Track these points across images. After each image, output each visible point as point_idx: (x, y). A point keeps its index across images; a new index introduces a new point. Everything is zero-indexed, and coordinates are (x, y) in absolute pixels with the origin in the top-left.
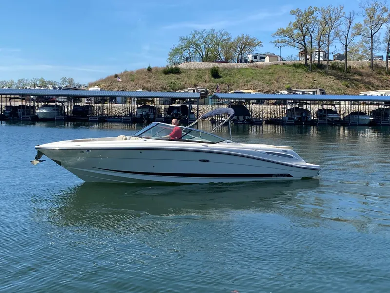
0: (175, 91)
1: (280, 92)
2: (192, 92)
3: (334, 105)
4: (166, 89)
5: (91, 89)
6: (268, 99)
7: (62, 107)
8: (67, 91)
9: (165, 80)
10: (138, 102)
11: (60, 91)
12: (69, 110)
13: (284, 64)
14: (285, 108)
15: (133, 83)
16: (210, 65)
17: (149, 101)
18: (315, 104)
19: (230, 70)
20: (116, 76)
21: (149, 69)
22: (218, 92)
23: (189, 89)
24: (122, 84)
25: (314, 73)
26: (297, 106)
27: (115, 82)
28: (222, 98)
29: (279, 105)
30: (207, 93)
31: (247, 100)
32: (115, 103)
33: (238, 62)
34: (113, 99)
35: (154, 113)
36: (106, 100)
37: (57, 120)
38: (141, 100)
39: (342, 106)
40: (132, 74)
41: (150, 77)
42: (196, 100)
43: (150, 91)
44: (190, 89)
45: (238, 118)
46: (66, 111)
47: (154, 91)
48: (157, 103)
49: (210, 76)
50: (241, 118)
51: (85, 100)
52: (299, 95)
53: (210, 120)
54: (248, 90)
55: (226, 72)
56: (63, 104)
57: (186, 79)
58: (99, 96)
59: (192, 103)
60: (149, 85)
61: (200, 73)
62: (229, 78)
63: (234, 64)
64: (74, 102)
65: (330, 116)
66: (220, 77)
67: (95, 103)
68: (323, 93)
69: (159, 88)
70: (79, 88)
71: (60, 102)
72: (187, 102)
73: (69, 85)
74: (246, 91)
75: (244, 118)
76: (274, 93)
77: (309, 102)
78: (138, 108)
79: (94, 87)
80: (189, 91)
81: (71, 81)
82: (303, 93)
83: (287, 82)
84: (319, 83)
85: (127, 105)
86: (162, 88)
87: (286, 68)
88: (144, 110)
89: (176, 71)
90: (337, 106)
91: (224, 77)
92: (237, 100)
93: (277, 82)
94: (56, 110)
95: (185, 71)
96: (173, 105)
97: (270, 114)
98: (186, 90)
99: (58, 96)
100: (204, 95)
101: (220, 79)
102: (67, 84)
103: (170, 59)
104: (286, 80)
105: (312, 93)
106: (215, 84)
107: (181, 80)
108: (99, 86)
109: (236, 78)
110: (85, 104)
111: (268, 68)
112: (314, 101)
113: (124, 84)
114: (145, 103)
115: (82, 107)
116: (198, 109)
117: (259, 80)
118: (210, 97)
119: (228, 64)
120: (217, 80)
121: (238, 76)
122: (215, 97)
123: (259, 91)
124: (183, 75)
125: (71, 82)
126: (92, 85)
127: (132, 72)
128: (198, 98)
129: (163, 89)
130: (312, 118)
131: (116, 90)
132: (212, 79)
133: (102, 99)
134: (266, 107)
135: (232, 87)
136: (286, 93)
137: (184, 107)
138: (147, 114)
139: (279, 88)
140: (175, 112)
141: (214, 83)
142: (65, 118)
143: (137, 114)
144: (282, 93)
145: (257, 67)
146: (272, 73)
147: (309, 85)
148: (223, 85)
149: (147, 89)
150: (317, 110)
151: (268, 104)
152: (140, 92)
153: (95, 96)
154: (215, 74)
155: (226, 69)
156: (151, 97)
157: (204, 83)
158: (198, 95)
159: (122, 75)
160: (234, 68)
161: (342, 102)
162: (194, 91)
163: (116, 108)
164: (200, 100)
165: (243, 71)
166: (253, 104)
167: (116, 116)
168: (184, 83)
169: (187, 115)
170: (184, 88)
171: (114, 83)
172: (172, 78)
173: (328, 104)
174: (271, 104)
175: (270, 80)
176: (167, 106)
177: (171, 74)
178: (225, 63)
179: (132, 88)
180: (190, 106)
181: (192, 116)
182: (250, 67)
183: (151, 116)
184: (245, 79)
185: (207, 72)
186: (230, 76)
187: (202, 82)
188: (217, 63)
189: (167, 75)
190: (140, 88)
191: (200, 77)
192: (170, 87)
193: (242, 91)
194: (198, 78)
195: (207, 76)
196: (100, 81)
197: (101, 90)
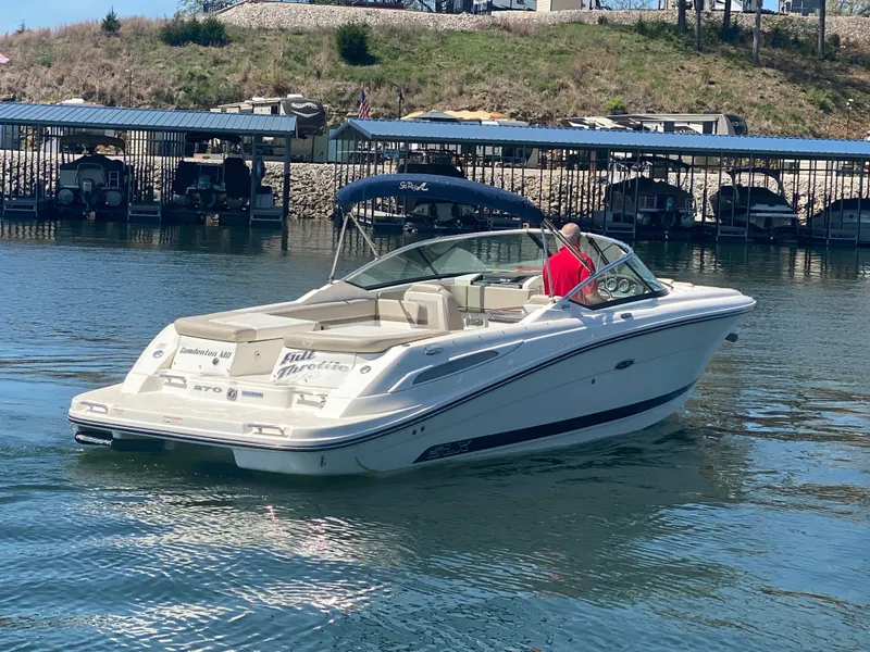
0: (206, 105)
1: (588, 120)
2: (267, 110)
3: (776, 174)
4: (170, 100)
6: (545, 147)
9: (167, 67)
10: (67, 144)
13: (602, 21)
14: (602, 180)
15: (50, 75)
16: (340, 16)
17: (107, 142)
18: (706, 167)
19: (408, 35)
21: (111, 25)
22: (364, 115)
23: (256, 99)
24: (8, 75)
25: (710, 58)
26: (646, 174)
29: (581, 168)
30: (321, 116)
31: (469, 146)
33: (439, 10)
35: (124, 187)
38: (77, 137)
39: (804, 176)
40: (43, 39)
41: (113, 53)
42: (282, 141)
43: (112, 104)
44: (261, 100)
45: (433, 211)
47: (128, 105)
48: (137, 152)
49: (336, 56)
50: (445, 212)
52: (655, 135)
54: (472, 109)
55: (395, 41)
57: (246, 64)
59: (269, 152)
60: (108, 83)
61: (299, 44)
62: (407, 65)
63: (423, 16)
65: (763, 210)
66: (372, 60)
68: (739, 128)
69: (144, 92)
72: (247, 148)
74: (467, 115)
75: (455, 211)
76: (566, 124)
77: (687, 159)
78: (64, 167)
80: (257, 110)
82: (669, 127)
83: (614, 87)
84: (727, 95)
85: (25, 155)
86: (158, 94)
87: (611, 37)
88: (89, 173)
89: (212, 35)
90: (787, 177)
91: (386, 59)
92: (430, 146)
93: (579, 83)
95: (242, 35)
96: (198, 158)
97: (550, 199)
98: (245, 106)
100: (311, 125)
101: (376, 67)
104: (610, 79)
105: (699, 129)
106: (352, 87)
107: (226, 66)
109: (430, 69)
111: (547, 32)
112: (707, 158)
113: (17, 76)
114: (91, 150)
116: (287, 176)
117: (512, 77)
118: (332, 132)
119: (403, 13)
120: (360, 70)
121: (439, 58)
122: (350, 133)
123: (513, 116)
124: (236, 48)
127: (47, 33)
128: (288, 136)
129: (162, 99)
130: (699, 218)
132: (343, 65)
134: (537, 172)
135: (416, 99)
136: (609, 124)
137: (234, 165)
138: (97, 188)
139: (583, 108)
140: (202, 183)
141: (350, 80)
143: (59, 188)
144: (593, 127)
145: (507, 28)
146: (562, 52)
147: (692, 99)
148: (383, 91)
149: (102, 95)
150: (713, 189)
151: (543, 164)
152: (75, 108)
154: (354, 47)
155: (393, 31)
156: (117, 128)
157: (312, 80)
158: (288, 124)
159: (7, 44)
160: (424, 30)
161: (804, 164)
162: (275, 111)
164: (297, 144)
165: (454, 41)
166: (488, 161)
168: (238, 77)
169: (247, 195)
170: (240, 98)
172: (196, 58)
173: (755, 171)
174: (555, 164)
175: (554, 77)
176: (173, 162)
177: (193, 45)
178: (390, 12)
179: (44, 91)
180: (258, 162)
181: (265, 201)
182: (482, 27)
183: (114, 198)
184: (464, 72)
185: (325, 39)
186: (409, 59)
187: (307, 75)
188: (361, 10)
189: (177, 49)
190: (76, 92)
191: (297, 59)
192: (188, 90)
193: (451, 114)
194: (292, 63)
195: (322, 56)
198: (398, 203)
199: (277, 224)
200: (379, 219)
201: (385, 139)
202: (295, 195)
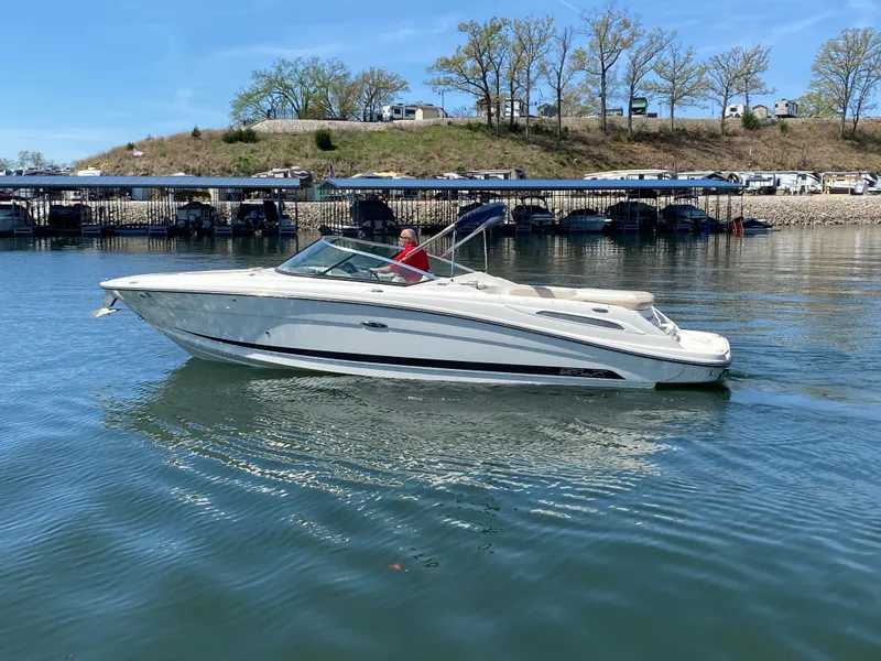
0: (249, 174)
1: (446, 175)
2: (282, 176)
3: (543, 198)
4: (230, 172)
5: (81, 173)
6: (425, 189)
7: (26, 210)
8: (31, 178)
9: (227, 155)
10: (179, 196)
11: (19, 177)
12: (42, 214)
13: (449, 123)
14: (455, 205)
15: (165, 161)
16: (314, 125)
17: (198, 194)
18: (509, 197)
19: (352, 134)
20: (131, 147)
21: (196, 134)
22: (332, 176)
23: (275, 170)
24: (144, 162)
25: (505, 141)
26: (478, 201)
27: (130, 159)
28: (342, 188)
29: (445, 199)
30: (310, 178)
31: (386, 190)
32: (132, 199)
33: (365, 121)
34: (126, 191)
35: (212, 218)
36: (112, 194)
37: (19, 235)
38: (182, 193)
39: (557, 199)
40: (161, 142)
41: (198, 148)
42: (293, 191)
43: (199, 175)
44: (278, 170)
45: (373, 224)
46: (36, 216)
47: (208, 175)
48: (214, 199)
49: (315, 146)
50: (379, 224)
51: (71, 195)
52: (480, 180)
53: (320, 230)
54: (387, 171)
55: (345, 138)
56: (28, 204)
57: (268, 152)
58: (100, 187)
59: (282, 197)
60: (196, 165)
61: (295, 141)
62: (351, 150)
63: (358, 124)
64: (50, 200)
65: (538, 217)
66: (333, 148)
67: (91, 199)
68: (522, 177)
69: (216, 169)
70: (54, 172)
71: (23, 199)
72: (276, 196)
73: (33, 166)
74: (384, 174)
75: (384, 224)
76: (434, 177)
77: (498, 193)
78: (180, 209)
79: (87, 168)
80: (276, 176)
81: (37, 159)
82: (487, 177)
83: (457, 157)
84: (514, 159)
85: (156, 203)
86: (223, 169)
87: (455, 132)
88: (194, 212)
89: (250, 137)
90: (549, 200)
91: (341, 147)
92: (367, 191)
93: (440, 156)
94: (16, 215)
95: (266, 137)
96: (246, 202)
97: (431, 215)
98: (270, 173)
99: (16, 187)
100: (306, 182)
101: (336, 152)
102: (30, 164)
103: (234, 113)
104: (455, 154)
105: (502, 177)
106: (324, 162)
107: (258, 154)
108: (97, 166)
109: (363, 152)
110: (73, 203)
111: (422, 130)
112: (508, 191)
113: (148, 162)
114: (190, 200)
115: (67, 207)
116: (296, 209)
117: (406, 154)
118: (316, 186)
119: (347, 123)
120: (328, 153)
121: (368, 146)
122: (328, 186)
123: (407, 174)
124: (263, 144)
125: (39, 159)
126: (83, 165)
127: (163, 139)
128: (296, 188)
129: (226, 171)
130: (506, 222)
131: (132, 173)
132: (319, 151)
133: (107, 192)
134: (423, 203)
135: (357, 168)
136: (456, 176)
137: (269, 205)
138: (197, 219)
139: (443, 169)
140: (253, 214)
141: (323, 159)
142: (34, 230)
143: (177, 220)
144: (448, 178)
145: (402, 129)
146: (430, 140)
147: (497, 162)
148: (340, 164)
149: (194, 170)
150: (513, 207)
151: (424, 198)
152: (179, 177)
153: (90, 187)
154: (324, 141)
155: (344, 132)
156: (203, 187)
157: (303, 159)
158: (296, 183)
159: (141, 146)
160: (359, 131)
161: (557, 192)
162: (286, 176)
163: (135, 209)
164: (301, 193)
165: (376, 136)
166: (397, 197)
167: (136, 224)
168: (265, 159)
169: (277, 220)
170: (266, 169)
171: (127, 161)
172: (242, 149)
173: (532, 197)
174: (431, 197)
175: (426, 153)
176: (236, 204)
177: (239, 143)
178: (341, 122)
179: (163, 170)
180: (281, 202)
181: (285, 222)
182: (389, 129)
183: (206, 224)
184: (381, 153)
185: (309, 138)
186: (353, 147)
187: (301, 156)
188: (326, 122)
189: (232, 145)
190: (180, 170)
191: (295, 149)
192: (239, 166)
193: (376, 174)
194: (292, 150)
195: (308, 147)
196: (99, 157)
197: (101, 175)
198: (355, 220)
199: (292, 234)
200: (346, 230)
201: (344, 188)
202: (300, 219)
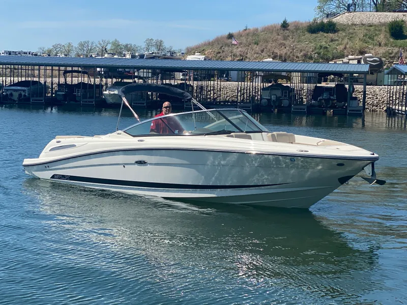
0: (327, 60)
2: (355, 62)
4: (311, 58)
5: (190, 58)
8: (151, 60)
9: (310, 44)
10: (265, 79)
11: (142, 60)
15: (257, 48)
16: (390, 17)
17: (283, 77)
20: (230, 36)
21: (285, 25)
22: (402, 63)
23: (350, 57)
24: (240, 49)
27: (229, 46)
30: (381, 64)
32: (227, 80)
34: (224, 74)
36: (213, 76)
38: (270, 76)
40: (255, 33)
41: (285, 38)
42: (363, 76)
43: (285, 61)
44: (353, 57)
47: (292, 61)
48: (296, 82)
49: (388, 35)
51: (180, 75)
53: (386, 111)
56: (144, 82)
57: (346, 40)
59: (356, 81)
60: (284, 51)
61: (371, 31)
64: (162, 79)
66: (406, 37)
67: (195, 79)
69: (299, 55)
70: (172, 56)
71: (140, 78)
72: (346, 80)
73: (156, 52)
78: (264, 89)
79: (194, 54)
80: (351, 62)
81: (159, 45)
85: (247, 84)
86: (305, 55)
88: (274, 92)
89: (330, 28)
95: (344, 28)
96: (323, 84)
98: (345, 60)
99: (138, 68)
100: (376, 68)
102: (153, 50)
103: (320, 8)
106: (396, 50)
107: (337, 42)
108: (202, 52)
110: (180, 82)
113: (244, 49)
114: (276, 81)
115: (174, 86)
116: (365, 92)
118: (386, 71)
120: (400, 42)
122: (395, 72)
124: (341, 34)
125: (160, 46)
126: (191, 51)
127: (257, 30)
128: (365, 73)
129: (307, 58)
131: (230, 58)
132: (392, 40)
133: (207, 74)
137: (340, 87)
138: (278, 99)
140: (325, 96)
141: (395, 47)
142: (147, 103)
143: (261, 99)
149: (281, 57)
152: (268, 63)
153: (195, 69)
154: (397, 31)
156: (287, 71)
157: (377, 47)
158: (366, 68)
159: (240, 35)
162: (359, 62)
163: (229, 88)
164: (370, 77)
167: (228, 101)
168: (342, 47)
169: (346, 101)
170: (343, 56)
171: (226, 49)
172: (323, 39)
176: (312, 86)
177: (321, 33)
179: (255, 56)
180: (351, 86)
181: (354, 103)
183: (285, 103)
185: (383, 28)
187: (374, 45)
188: (401, 14)
189: (314, 35)
190: (269, 56)
191: (370, 38)
192: (319, 54)
194: (367, 40)
195: (382, 36)
196: (205, 45)
197: (205, 59)
199: (360, 114)
202: (369, 101)
